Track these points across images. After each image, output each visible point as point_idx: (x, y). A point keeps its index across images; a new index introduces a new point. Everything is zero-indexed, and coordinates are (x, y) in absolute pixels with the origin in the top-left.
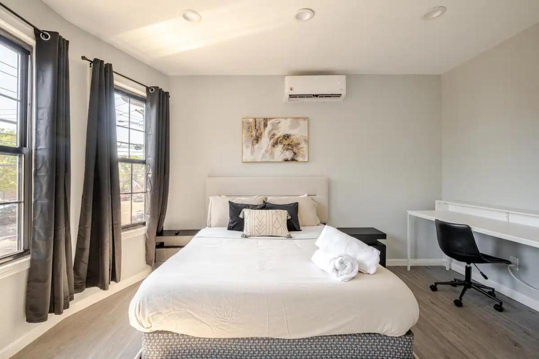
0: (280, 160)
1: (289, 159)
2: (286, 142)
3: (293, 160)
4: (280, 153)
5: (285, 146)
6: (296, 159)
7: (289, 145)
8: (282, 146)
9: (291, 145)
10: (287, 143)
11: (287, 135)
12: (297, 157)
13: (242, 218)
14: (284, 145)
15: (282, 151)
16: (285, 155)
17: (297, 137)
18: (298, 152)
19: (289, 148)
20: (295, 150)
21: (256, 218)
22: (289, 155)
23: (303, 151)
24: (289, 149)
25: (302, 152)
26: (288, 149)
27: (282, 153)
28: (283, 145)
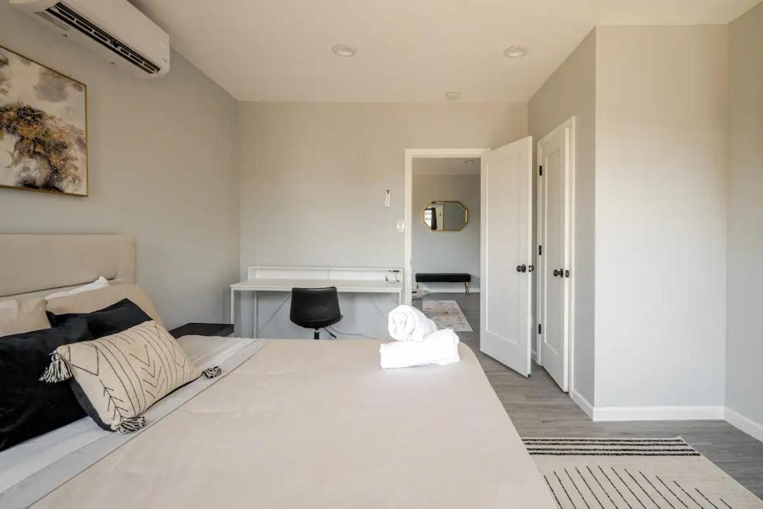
0: (11, 183)
1: (39, 183)
2: (31, 132)
3: (50, 187)
4: (10, 161)
5: (25, 142)
6: (57, 185)
7: (37, 141)
8: (15, 139)
9: (42, 143)
10: (32, 136)
11: (33, 111)
12: (60, 180)
13: (67, 377)
14: (22, 139)
15: (17, 153)
16: (26, 169)
17: (61, 125)
18: (64, 166)
19: (37, 150)
20: (55, 160)
21: (130, 358)
22: (36, 169)
23: (76, 168)
24: (39, 153)
25: (72, 170)
26: (34, 154)
27: (16, 162)
28: (18, 138)
